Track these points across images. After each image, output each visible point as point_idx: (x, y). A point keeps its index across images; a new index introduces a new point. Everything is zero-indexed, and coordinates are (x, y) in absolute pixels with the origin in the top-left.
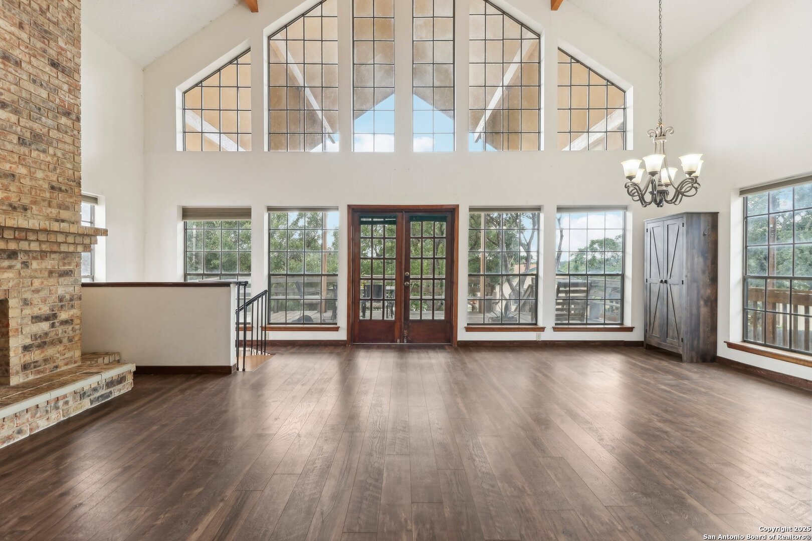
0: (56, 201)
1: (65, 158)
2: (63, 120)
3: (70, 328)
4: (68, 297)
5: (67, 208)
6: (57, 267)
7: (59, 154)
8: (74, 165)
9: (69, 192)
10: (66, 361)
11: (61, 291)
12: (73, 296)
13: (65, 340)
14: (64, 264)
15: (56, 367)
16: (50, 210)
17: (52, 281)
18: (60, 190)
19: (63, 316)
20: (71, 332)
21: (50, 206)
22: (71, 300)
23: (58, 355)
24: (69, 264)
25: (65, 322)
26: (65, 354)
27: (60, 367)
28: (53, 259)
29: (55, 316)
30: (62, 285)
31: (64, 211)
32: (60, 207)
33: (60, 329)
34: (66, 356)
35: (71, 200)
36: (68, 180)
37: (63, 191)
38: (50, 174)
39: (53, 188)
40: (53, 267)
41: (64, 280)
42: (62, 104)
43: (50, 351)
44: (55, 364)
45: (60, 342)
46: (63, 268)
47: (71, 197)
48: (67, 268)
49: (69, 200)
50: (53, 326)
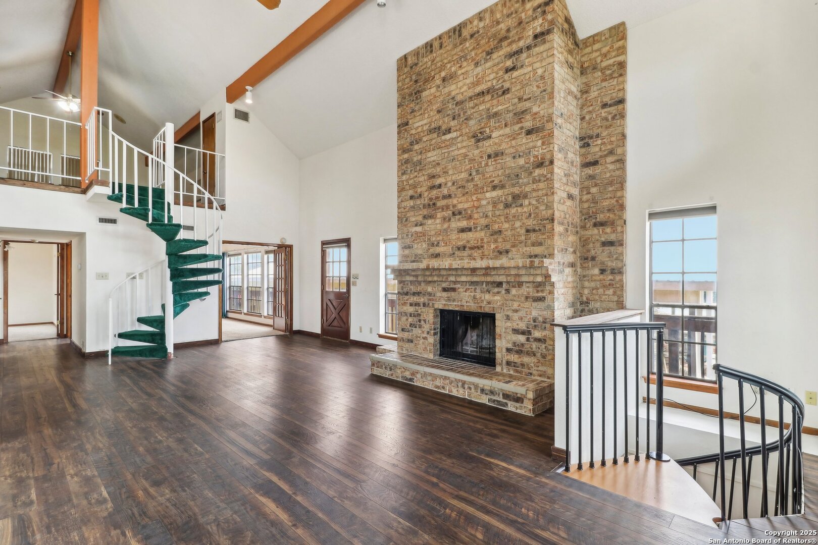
0: (530, 241)
1: (539, 203)
2: (537, 172)
3: (544, 346)
4: (541, 319)
5: (540, 244)
6: (531, 294)
7: (534, 202)
8: (547, 205)
9: (542, 230)
10: (539, 372)
11: (535, 313)
12: (546, 319)
13: (539, 355)
14: (538, 291)
15: (531, 374)
16: (525, 249)
17: (527, 304)
18: (534, 231)
19: (537, 334)
20: (544, 350)
21: (525, 246)
22: (544, 322)
23: (532, 365)
24: (542, 291)
25: (538, 340)
26: (538, 367)
27: (534, 376)
28: (528, 287)
29: (529, 333)
30: (535, 308)
31: (536, 248)
32: (533, 245)
33: (534, 345)
34: (540, 368)
35: (544, 237)
36: (541, 220)
37: (537, 231)
38: (525, 221)
39: (528, 231)
40: (529, 293)
41: (538, 304)
42: (536, 159)
43: (526, 359)
44: (531, 371)
45: (534, 355)
46: (536, 294)
47: (544, 234)
48: (540, 294)
49: (541, 237)
50: (528, 340)
